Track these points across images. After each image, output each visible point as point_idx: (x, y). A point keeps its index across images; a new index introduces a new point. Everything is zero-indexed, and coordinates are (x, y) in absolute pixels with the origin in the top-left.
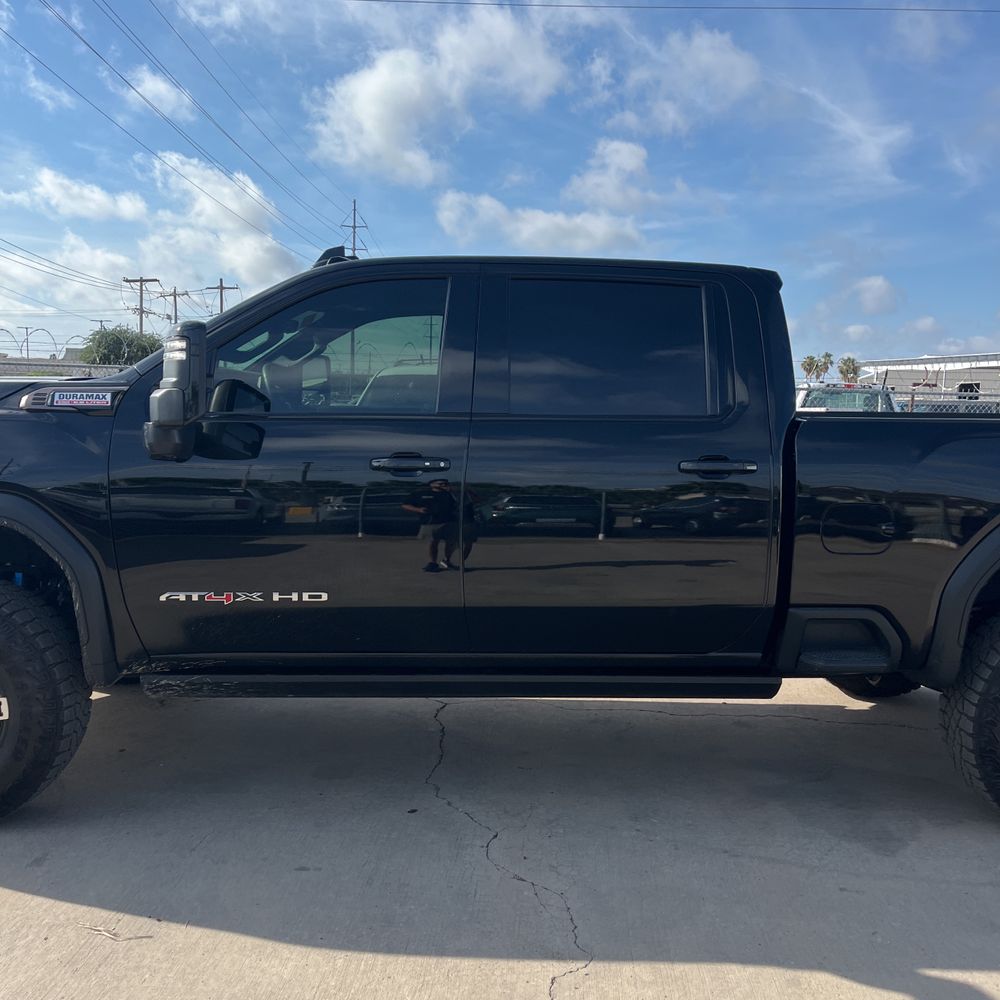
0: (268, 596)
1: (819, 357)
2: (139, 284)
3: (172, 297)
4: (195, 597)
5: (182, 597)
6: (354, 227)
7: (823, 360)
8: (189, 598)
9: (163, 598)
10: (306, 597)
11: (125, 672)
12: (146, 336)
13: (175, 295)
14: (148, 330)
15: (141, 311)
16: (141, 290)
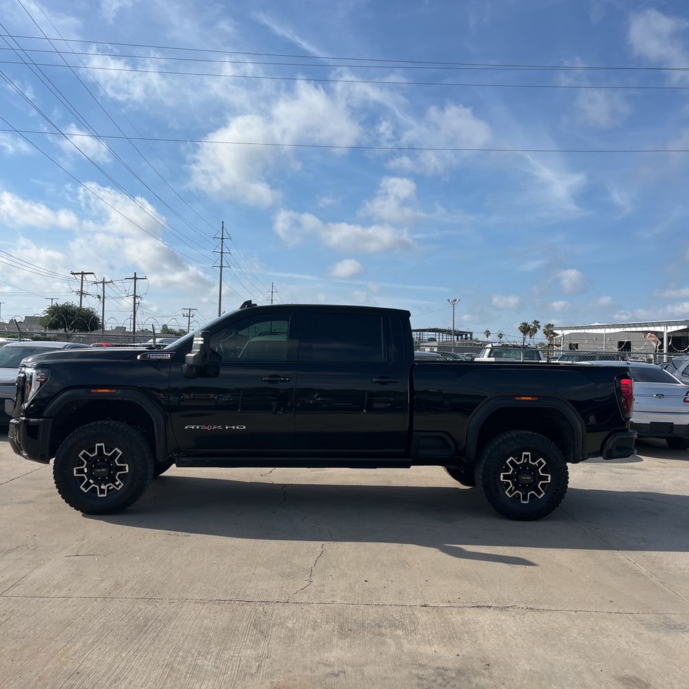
0: (224, 427)
1: (530, 323)
2: (81, 275)
3: (102, 284)
4: (198, 428)
5: (193, 428)
6: (222, 239)
7: (533, 325)
8: (195, 427)
9: (186, 428)
10: (237, 428)
11: (170, 456)
12: (84, 309)
13: (104, 282)
14: (85, 305)
15: (82, 293)
16: (82, 280)
